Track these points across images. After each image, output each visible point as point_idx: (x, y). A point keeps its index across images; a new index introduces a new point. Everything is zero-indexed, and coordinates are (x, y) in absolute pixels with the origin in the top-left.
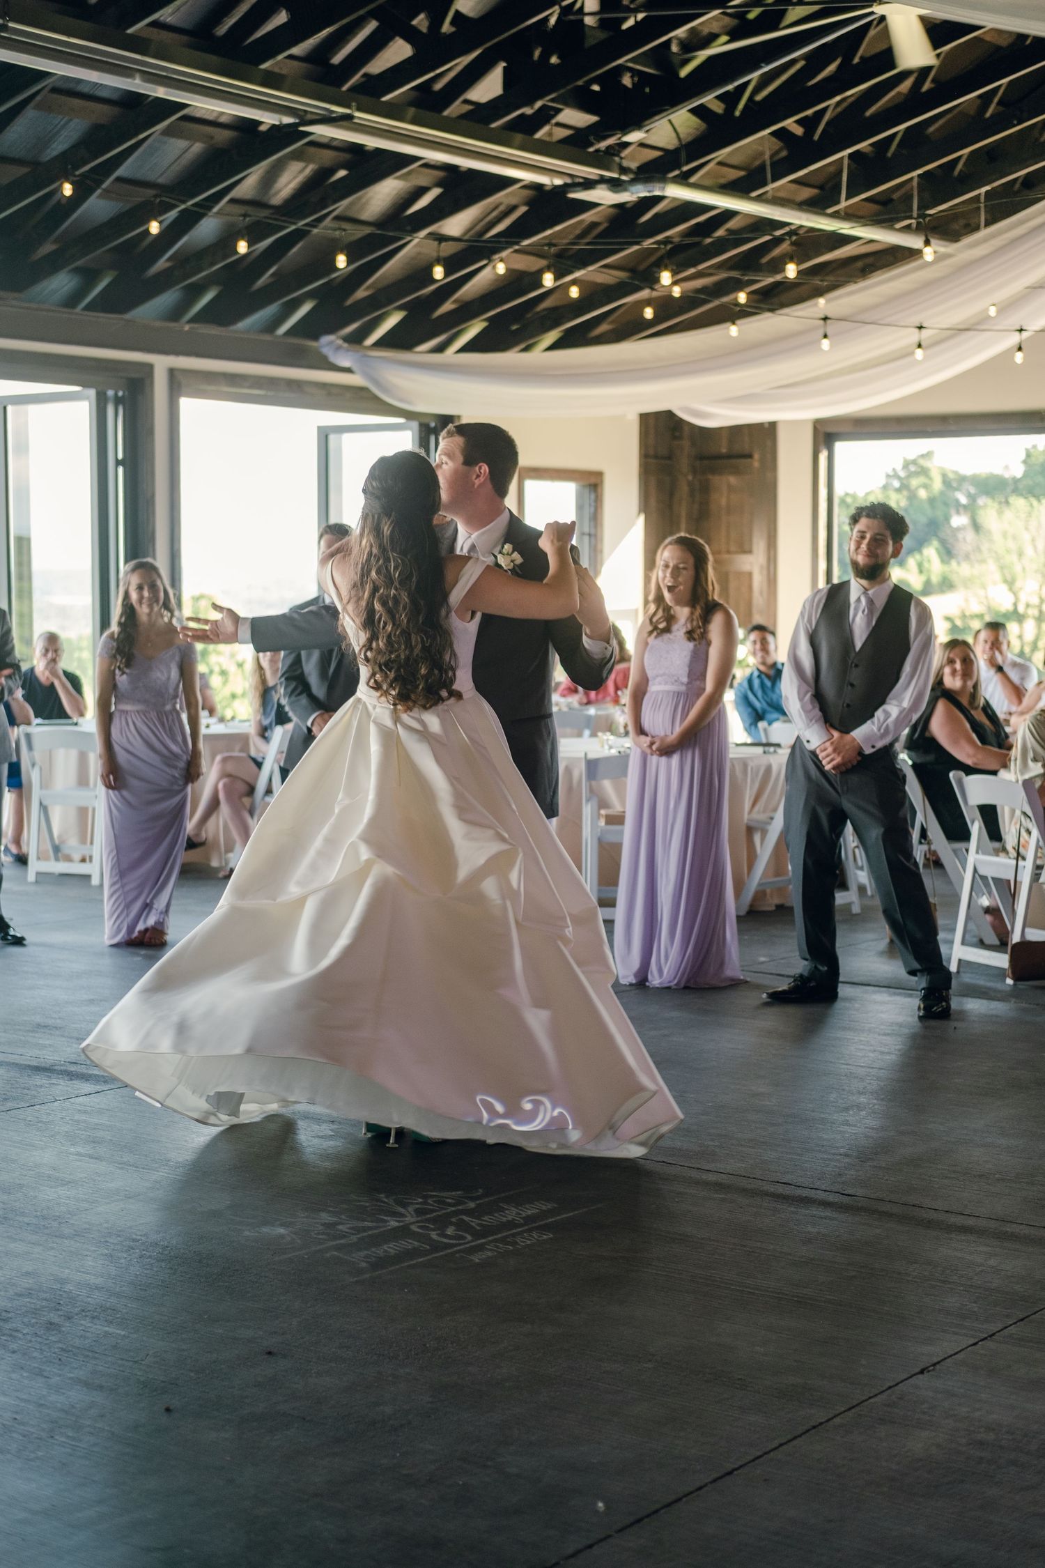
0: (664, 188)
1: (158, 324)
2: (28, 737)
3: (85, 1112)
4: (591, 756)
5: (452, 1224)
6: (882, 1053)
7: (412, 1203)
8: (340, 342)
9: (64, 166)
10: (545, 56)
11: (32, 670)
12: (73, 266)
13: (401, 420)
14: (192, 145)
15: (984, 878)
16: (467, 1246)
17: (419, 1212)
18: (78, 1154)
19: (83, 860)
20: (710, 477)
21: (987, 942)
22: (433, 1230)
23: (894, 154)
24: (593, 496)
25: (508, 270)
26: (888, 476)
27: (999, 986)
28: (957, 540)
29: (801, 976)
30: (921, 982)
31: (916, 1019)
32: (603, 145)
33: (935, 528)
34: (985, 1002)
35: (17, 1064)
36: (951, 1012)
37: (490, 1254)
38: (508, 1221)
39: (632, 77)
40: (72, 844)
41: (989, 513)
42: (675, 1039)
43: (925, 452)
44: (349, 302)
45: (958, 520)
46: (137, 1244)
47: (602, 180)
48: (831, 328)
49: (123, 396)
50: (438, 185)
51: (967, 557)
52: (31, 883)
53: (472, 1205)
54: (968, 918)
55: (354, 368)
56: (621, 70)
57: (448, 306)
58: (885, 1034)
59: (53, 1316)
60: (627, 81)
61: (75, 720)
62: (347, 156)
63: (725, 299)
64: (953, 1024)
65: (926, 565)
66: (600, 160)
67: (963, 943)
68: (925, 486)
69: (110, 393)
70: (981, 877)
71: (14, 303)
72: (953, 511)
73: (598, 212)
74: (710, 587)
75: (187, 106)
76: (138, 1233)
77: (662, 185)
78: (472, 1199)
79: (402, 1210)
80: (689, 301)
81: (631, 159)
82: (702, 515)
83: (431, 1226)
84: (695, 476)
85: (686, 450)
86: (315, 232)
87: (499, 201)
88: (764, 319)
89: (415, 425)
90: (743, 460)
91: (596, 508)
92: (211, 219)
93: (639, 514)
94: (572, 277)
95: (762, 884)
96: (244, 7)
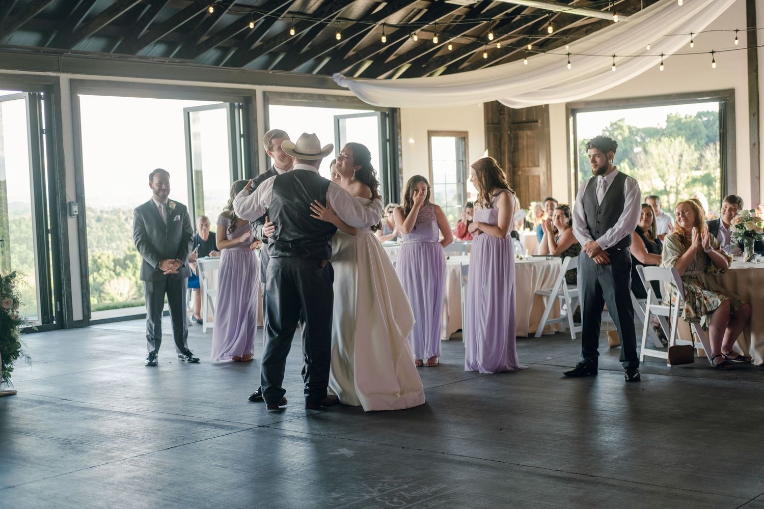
1: (258, 71)
3: (221, 444)
4: (463, 264)
5: (395, 496)
7: (377, 486)
8: (342, 76)
12: (216, 46)
13: (373, 111)
17: (379, 490)
18: (216, 466)
20: (518, 132)
21: (657, 346)
22: (387, 500)
24: (463, 143)
25: (418, 39)
26: (603, 130)
27: (664, 368)
28: (637, 158)
33: (626, 154)
34: (657, 376)
35: (191, 421)
38: (424, 494)
41: (652, 146)
43: (620, 119)
44: (345, 57)
45: (637, 150)
48: (571, 58)
49: (242, 105)
50: (385, 1)
51: (642, 166)
52: (204, 333)
53: (406, 486)
54: (648, 335)
55: (349, 88)
57: (392, 57)
58: (609, 394)
63: (522, 48)
64: (642, 384)
67: (646, 347)
68: (621, 134)
69: (236, 104)
70: (653, 315)
71: (190, 64)
72: (634, 145)
73: (460, 10)
76: (243, 505)
78: (407, 483)
79: (372, 490)
80: (505, 50)
82: (515, 150)
83: (386, 498)
84: (511, 132)
85: (507, 120)
86: (328, 25)
87: (414, 7)
88: (540, 56)
89: (379, 113)
90: (533, 124)
91: (465, 149)
92: (279, 21)
93: (485, 150)
94: (448, 42)
95: (548, 322)
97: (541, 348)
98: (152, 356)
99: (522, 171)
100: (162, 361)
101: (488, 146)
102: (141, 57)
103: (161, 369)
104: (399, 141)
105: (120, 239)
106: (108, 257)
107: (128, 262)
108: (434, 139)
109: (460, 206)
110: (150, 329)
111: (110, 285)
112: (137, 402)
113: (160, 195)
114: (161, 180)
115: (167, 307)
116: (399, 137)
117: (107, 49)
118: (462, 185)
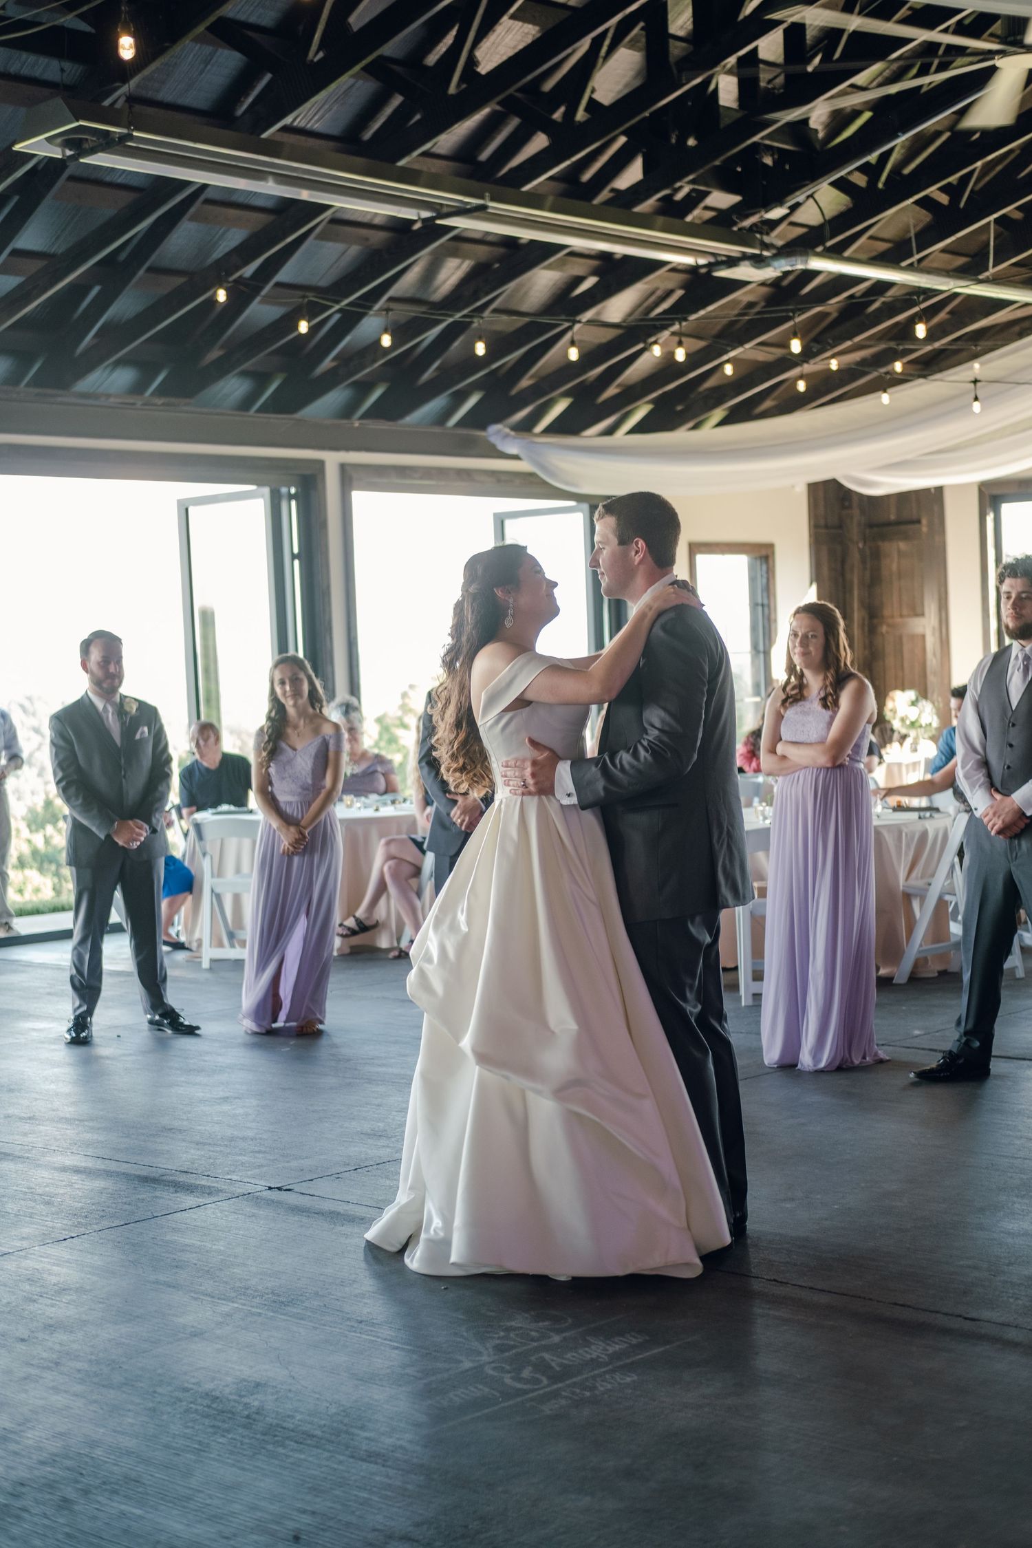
0: (807, 261)
1: (329, 421)
3: (179, 1231)
5: (530, 1363)
7: (493, 1338)
8: (507, 430)
9: (220, 272)
10: (682, 139)
12: (240, 370)
13: (572, 503)
14: (349, 248)
16: (541, 1392)
17: (497, 1349)
18: (156, 1282)
20: (880, 543)
22: (509, 1372)
24: (764, 567)
25: (662, 354)
29: (950, 1052)
32: (747, 223)
35: (127, 1175)
37: (563, 1402)
38: (592, 1360)
39: (772, 156)
44: (514, 392)
46: (187, 1394)
47: (745, 257)
48: (981, 390)
49: (297, 492)
50: (594, 273)
52: (206, 970)
53: (557, 1339)
55: (522, 456)
56: (760, 148)
57: (612, 391)
59: (70, 1493)
60: (768, 161)
62: (502, 250)
63: (883, 370)
66: (742, 238)
69: (284, 490)
71: (185, 408)
73: (750, 291)
75: (331, 206)
77: (804, 258)
78: (559, 1331)
79: (480, 1346)
80: (848, 374)
81: (777, 238)
82: (874, 580)
83: (508, 1367)
84: (865, 542)
85: (856, 519)
86: (475, 325)
88: (916, 386)
89: (586, 506)
90: (911, 527)
91: (768, 580)
92: (372, 318)
93: (811, 584)
94: (725, 357)
95: (922, 951)
96: (388, 111)
97: (904, 1008)
98: (81, 1024)
99: (889, 625)
100: (102, 1034)
101: (817, 576)
102: (83, 395)
103: (98, 1051)
108: (700, 558)
109: (758, 699)
110: (78, 966)
113: (105, 685)
114: (105, 654)
117: (13, 378)
118: (762, 656)
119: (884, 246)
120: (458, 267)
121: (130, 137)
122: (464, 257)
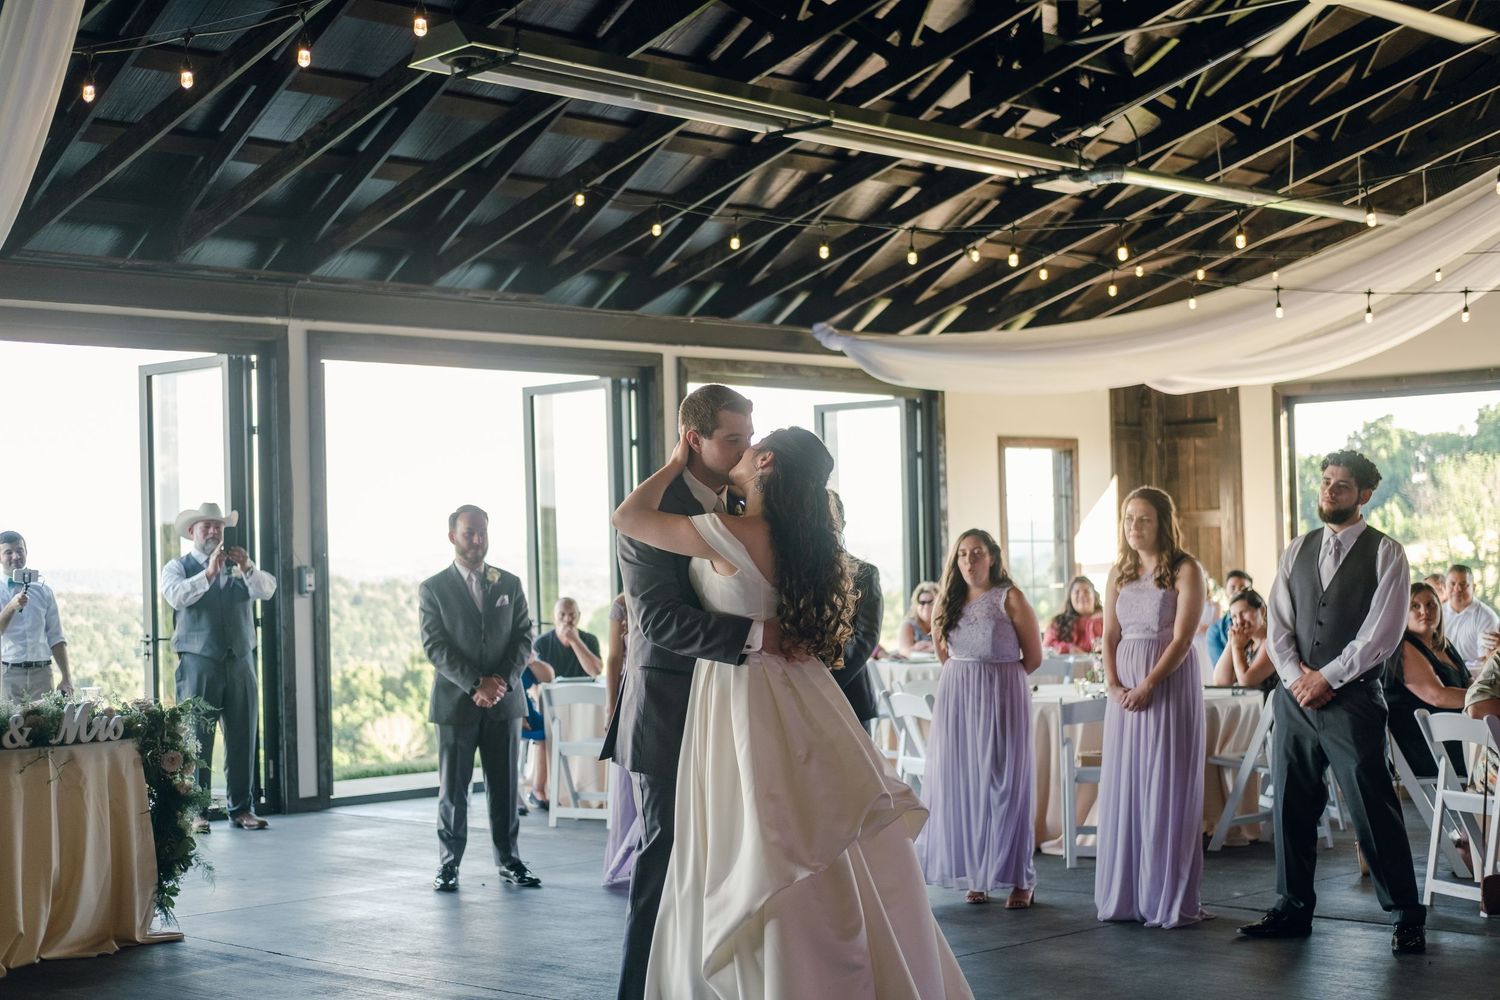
0: (1122, 176)
1: (667, 318)
2: (548, 692)
4: (1066, 701)
6: (1357, 989)
8: (831, 328)
9: (578, 179)
10: (1008, 64)
11: (554, 632)
12: (587, 269)
13: (892, 397)
14: (693, 158)
15: (1453, 812)
19: (601, 806)
20: (1177, 440)
21: (1460, 874)
23: (1337, 138)
24: (1068, 461)
25: (982, 258)
26: (1349, 438)
27: (1472, 919)
28: (1417, 494)
29: (1275, 910)
30: (1395, 917)
31: (1391, 953)
32: (1064, 140)
33: (1396, 484)
34: (1459, 935)
36: (1426, 946)
39: (1089, 79)
40: (590, 792)
41: (1447, 471)
42: (1149, 975)
43: (1384, 415)
44: (838, 293)
45: (1419, 477)
47: (1064, 171)
48: (1284, 297)
49: (636, 383)
50: (916, 184)
51: (1428, 510)
52: (552, 829)
54: (1439, 851)
55: (846, 352)
56: (1079, 72)
57: (929, 293)
58: (1359, 970)
60: (1085, 82)
61: (593, 677)
62: (832, 162)
63: (1185, 277)
64: (1428, 959)
65: (1389, 518)
66: (1060, 154)
67: (1435, 877)
68: (1384, 447)
69: (624, 381)
70: (1452, 812)
71: (537, 303)
72: (1412, 469)
73: (1063, 203)
74: (1175, 536)
75: (685, 120)
77: (1119, 173)
80: (1152, 280)
81: (1091, 152)
82: (1171, 477)
84: (1163, 440)
85: (1154, 418)
86: (805, 230)
87: (972, 196)
89: (902, 401)
90: (1207, 425)
91: (1072, 473)
92: (711, 223)
93: (1112, 476)
94: (1039, 263)
95: (1236, 820)
96: (735, 34)
98: (449, 872)
101: (1118, 470)
102: (445, 290)
103: (465, 897)
104: (941, 456)
105: (396, 639)
106: (372, 674)
107: (408, 685)
108: (1010, 452)
109: (1061, 585)
110: (445, 818)
111: (374, 729)
112: (415, 961)
113: (469, 556)
114: (471, 527)
115: (478, 775)
116: (941, 449)
117: (379, 275)
118: (1065, 544)
119: (1188, 163)
120: (793, 176)
121: (515, 57)
122: (797, 167)
